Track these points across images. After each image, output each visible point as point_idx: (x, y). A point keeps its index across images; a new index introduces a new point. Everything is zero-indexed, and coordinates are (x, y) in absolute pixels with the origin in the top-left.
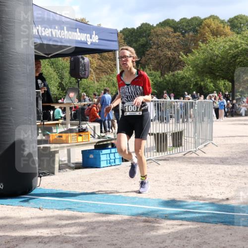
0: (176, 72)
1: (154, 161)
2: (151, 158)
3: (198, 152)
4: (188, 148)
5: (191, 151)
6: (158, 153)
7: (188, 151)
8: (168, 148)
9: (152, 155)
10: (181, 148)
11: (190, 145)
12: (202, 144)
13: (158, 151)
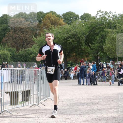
0: (27, 49)
1: (8, 112)
2: (6, 110)
3: (40, 105)
4: (33, 102)
5: (35, 104)
6: (11, 106)
7: (33, 104)
8: (19, 102)
9: (7, 108)
10: (28, 102)
11: (34, 100)
12: (43, 99)
13: (11, 104)
